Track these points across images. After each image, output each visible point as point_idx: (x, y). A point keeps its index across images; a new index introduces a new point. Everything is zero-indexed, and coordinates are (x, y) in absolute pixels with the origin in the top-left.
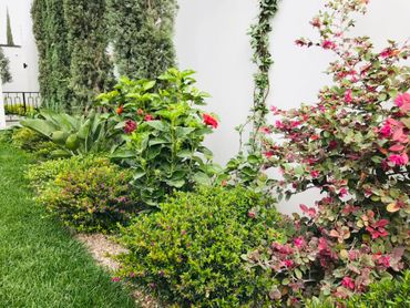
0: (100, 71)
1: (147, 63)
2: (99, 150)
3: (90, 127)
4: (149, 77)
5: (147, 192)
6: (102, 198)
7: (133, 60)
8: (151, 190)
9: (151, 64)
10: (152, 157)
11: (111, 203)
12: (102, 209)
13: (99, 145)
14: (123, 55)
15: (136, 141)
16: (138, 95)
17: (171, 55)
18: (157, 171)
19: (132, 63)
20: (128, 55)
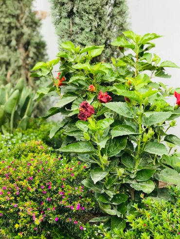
0: (26, 30)
1: (95, 24)
2: (28, 127)
3: (17, 99)
4: (95, 41)
5: (105, 196)
6: (50, 203)
7: (77, 20)
8: (111, 194)
9: (99, 26)
10: (116, 153)
11: (61, 210)
12: (53, 220)
13: (28, 122)
14: (65, 14)
15: (94, 132)
16: (87, 66)
17: (121, 13)
18: (121, 171)
19: (74, 24)
20: (71, 14)
